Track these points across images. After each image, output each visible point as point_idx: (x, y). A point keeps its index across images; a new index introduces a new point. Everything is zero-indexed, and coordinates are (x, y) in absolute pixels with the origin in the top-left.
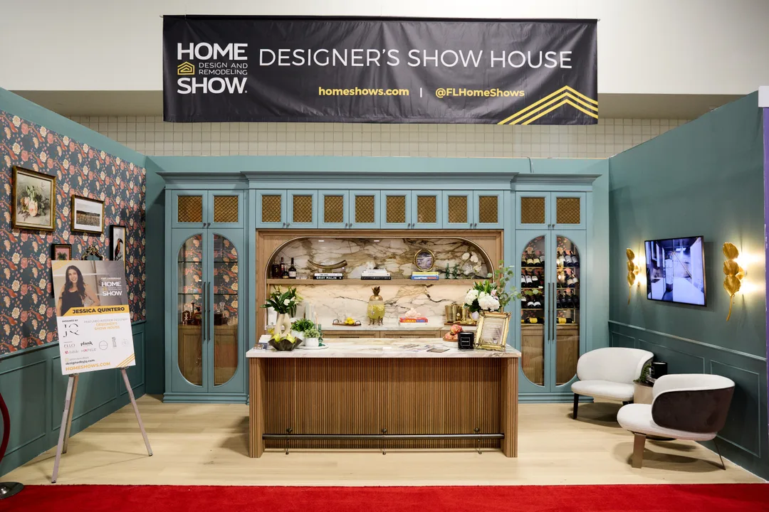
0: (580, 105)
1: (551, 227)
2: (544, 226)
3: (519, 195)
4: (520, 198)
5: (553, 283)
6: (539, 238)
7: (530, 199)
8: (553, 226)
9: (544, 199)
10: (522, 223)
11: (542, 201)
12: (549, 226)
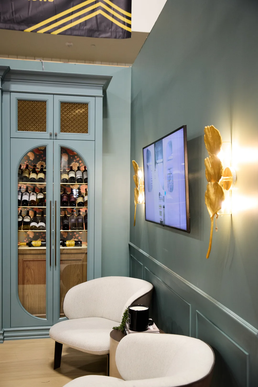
0: (113, 16)
1: (53, 136)
2: (45, 135)
3: (15, 96)
4: (16, 99)
5: (56, 201)
6: (40, 148)
7: (29, 102)
8: (56, 135)
9: (46, 102)
10: (19, 130)
11: (43, 104)
12: (51, 135)
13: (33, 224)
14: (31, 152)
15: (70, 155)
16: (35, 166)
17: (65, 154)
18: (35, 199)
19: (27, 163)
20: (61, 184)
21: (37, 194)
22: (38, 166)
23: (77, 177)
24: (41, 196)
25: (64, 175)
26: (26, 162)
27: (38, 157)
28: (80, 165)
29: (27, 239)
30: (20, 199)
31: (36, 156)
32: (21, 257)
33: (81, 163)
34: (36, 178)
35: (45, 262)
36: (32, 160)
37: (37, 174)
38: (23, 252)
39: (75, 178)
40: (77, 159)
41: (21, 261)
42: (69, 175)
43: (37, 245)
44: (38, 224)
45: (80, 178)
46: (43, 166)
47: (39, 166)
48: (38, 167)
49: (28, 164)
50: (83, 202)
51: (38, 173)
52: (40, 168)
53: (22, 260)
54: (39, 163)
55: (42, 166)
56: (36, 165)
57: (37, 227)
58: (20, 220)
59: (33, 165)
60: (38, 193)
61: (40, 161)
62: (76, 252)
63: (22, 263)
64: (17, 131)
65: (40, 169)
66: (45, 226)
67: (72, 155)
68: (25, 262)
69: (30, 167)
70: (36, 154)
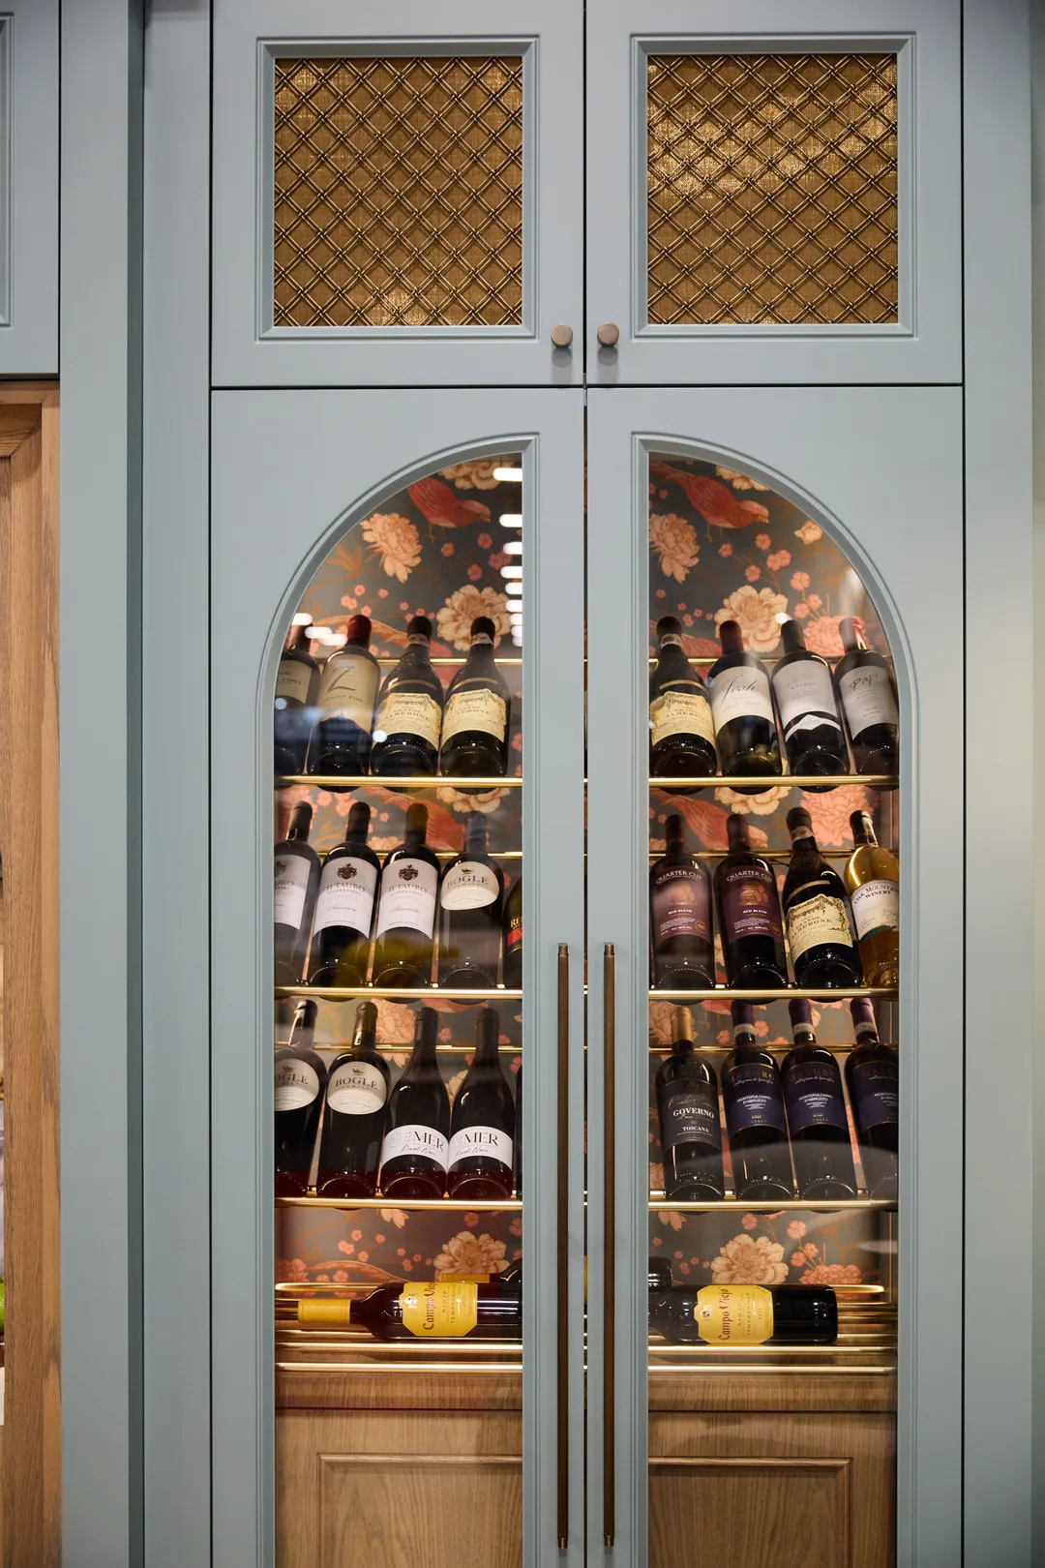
1: (584, 358)
2: (511, 348)
4: (262, 51)
5: (609, 952)
6: (467, 477)
7: (370, 68)
8: (608, 348)
9: (517, 60)
10: (281, 319)
11: (495, 80)
12: (562, 349)
13: (405, 1141)
14: (396, 516)
15: (715, 528)
16: (423, 627)
17: (673, 517)
18: (423, 922)
19: (362, 601)
20: (652, 787)
21: (442, 869)
22: (452, 624)
23: (786, 721)
24: (472, 891)
25: (675, 706)
26: (352, 596)
27: (448, 550)
28: (801, 612)
29: (357, 1235)
30: (293, 918)
31: (429, 540)
32: (302, 1430)
33: (809, 591)
34: (431, 737)
35: (509, 1478)
36: (403, 576)
37: (442, 699)
38: (320, 1391)
39: (772, 731)
40: (771, 557)
41: (300, 1466)
42: (718, 701)
43: (441, 1326)
44: (449, 1139)
45: (823, 726)
46: (493, 625)
47: (458, 628)
48: (446, 631)
49: (366, 612)
50: (850, 944)
51: (450, 693)
52: (465, 639)
53: (315, 1461)
54: (456, 599)
55: (483, 625)
56: (431, 617)
57: (442, 1173)
58: (298, 1097)
59: (409, 618)
60: (451, 864)
61: (467, 582)
62: (791, 1396)
63: (314, 1487)
64: (266, 328)
65: (467, 647)
66: (508, 1162)
67: (728, 525)
68: (337, 1477)
69: (381, 638)
70: (437, 528)
